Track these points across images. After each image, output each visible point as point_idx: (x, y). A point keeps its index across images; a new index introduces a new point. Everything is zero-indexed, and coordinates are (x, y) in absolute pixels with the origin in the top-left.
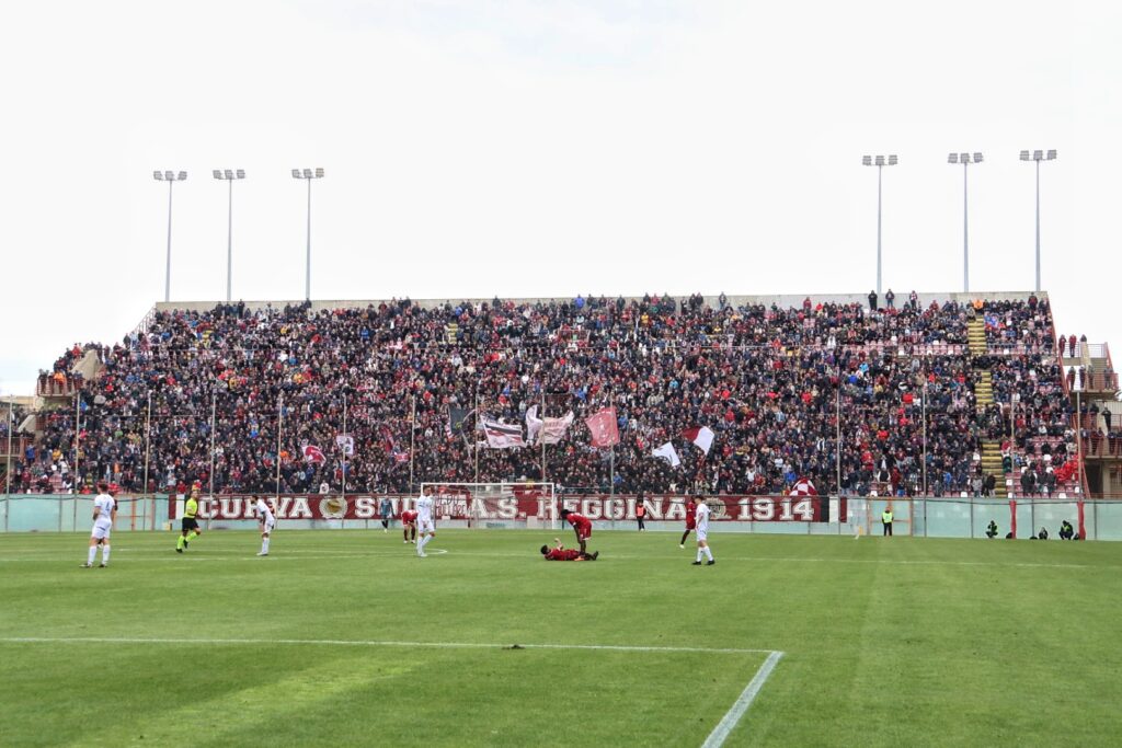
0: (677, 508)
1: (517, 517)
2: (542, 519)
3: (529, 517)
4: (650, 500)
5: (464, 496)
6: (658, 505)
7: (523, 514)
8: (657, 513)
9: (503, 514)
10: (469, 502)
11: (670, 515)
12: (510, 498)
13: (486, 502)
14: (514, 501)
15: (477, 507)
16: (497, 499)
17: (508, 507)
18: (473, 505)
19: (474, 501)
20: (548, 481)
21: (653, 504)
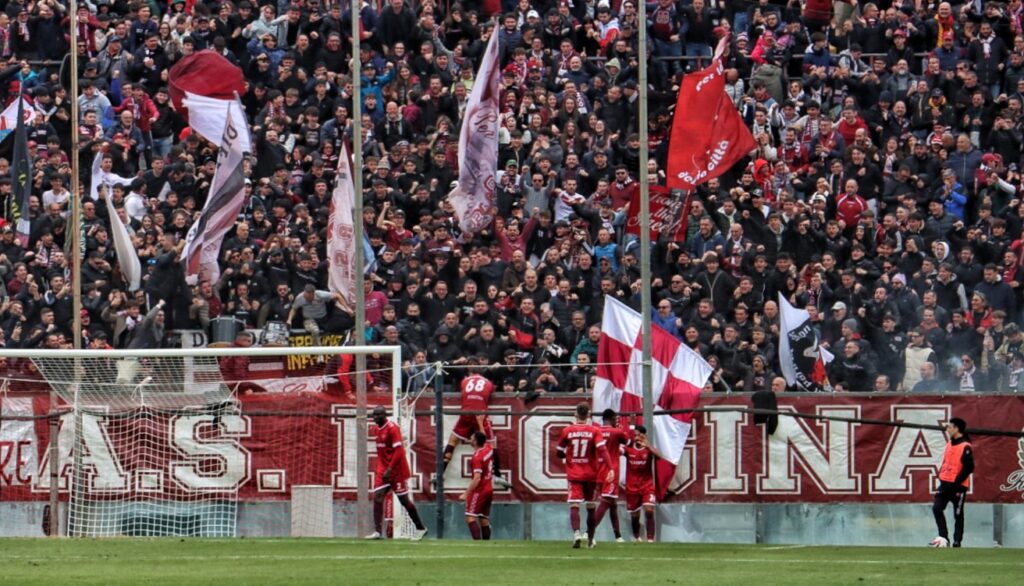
0: (920, 448)
1: (250, 487)
2: (351, 497)
3: (297, 491)
4: (806, 414)
5: (23, 405)
6: (840, 436)
7: (272, 479)
8: (835, 473)
9: (188, 477)
10: (46, 426)
11: (891, 478)
12: (217, 410)
13: (117, 426)
14: (234, 424)
15: (81, 446)
16: (165, 416)
17: (210, 449)
18: (64, 444)
19: (68, 421)
20: (378, 339)
21: (818, 434)
